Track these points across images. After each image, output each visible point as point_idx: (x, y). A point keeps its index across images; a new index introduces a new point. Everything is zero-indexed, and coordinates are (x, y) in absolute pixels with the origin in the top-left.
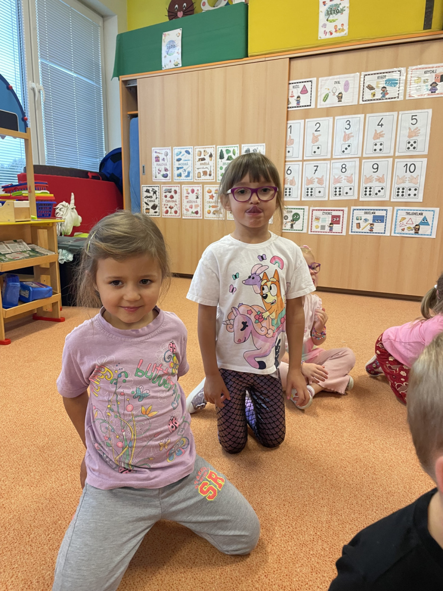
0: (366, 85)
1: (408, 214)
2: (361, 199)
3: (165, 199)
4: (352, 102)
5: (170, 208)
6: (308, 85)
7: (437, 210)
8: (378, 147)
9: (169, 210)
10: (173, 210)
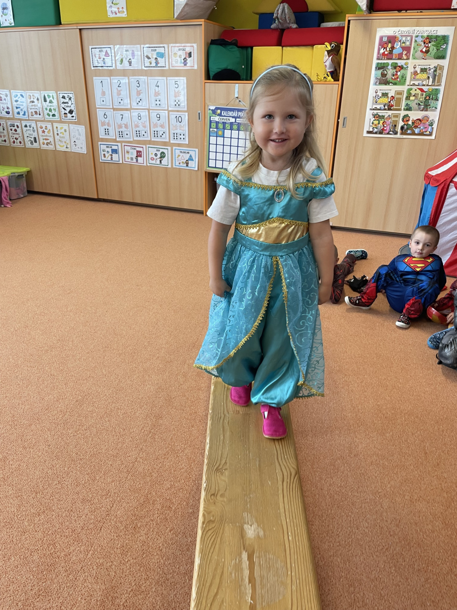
0: (145, 55)
1: (181, 152)
2: (152, 140)
3: (11, 132)
4: (137, 67)
5: (15, 138)
6: (108, 50)
7: (197, 150)
8: (158, 103)
9: (15, 140)
10: (18, 141)
